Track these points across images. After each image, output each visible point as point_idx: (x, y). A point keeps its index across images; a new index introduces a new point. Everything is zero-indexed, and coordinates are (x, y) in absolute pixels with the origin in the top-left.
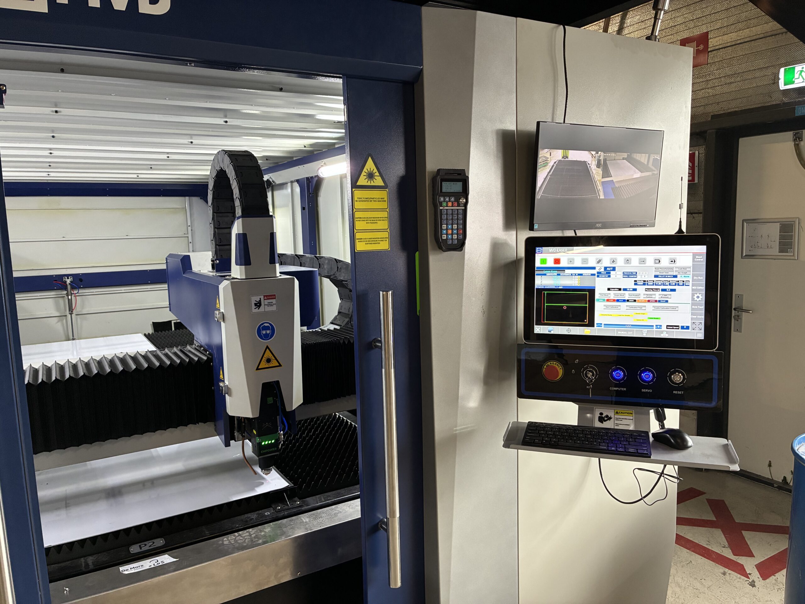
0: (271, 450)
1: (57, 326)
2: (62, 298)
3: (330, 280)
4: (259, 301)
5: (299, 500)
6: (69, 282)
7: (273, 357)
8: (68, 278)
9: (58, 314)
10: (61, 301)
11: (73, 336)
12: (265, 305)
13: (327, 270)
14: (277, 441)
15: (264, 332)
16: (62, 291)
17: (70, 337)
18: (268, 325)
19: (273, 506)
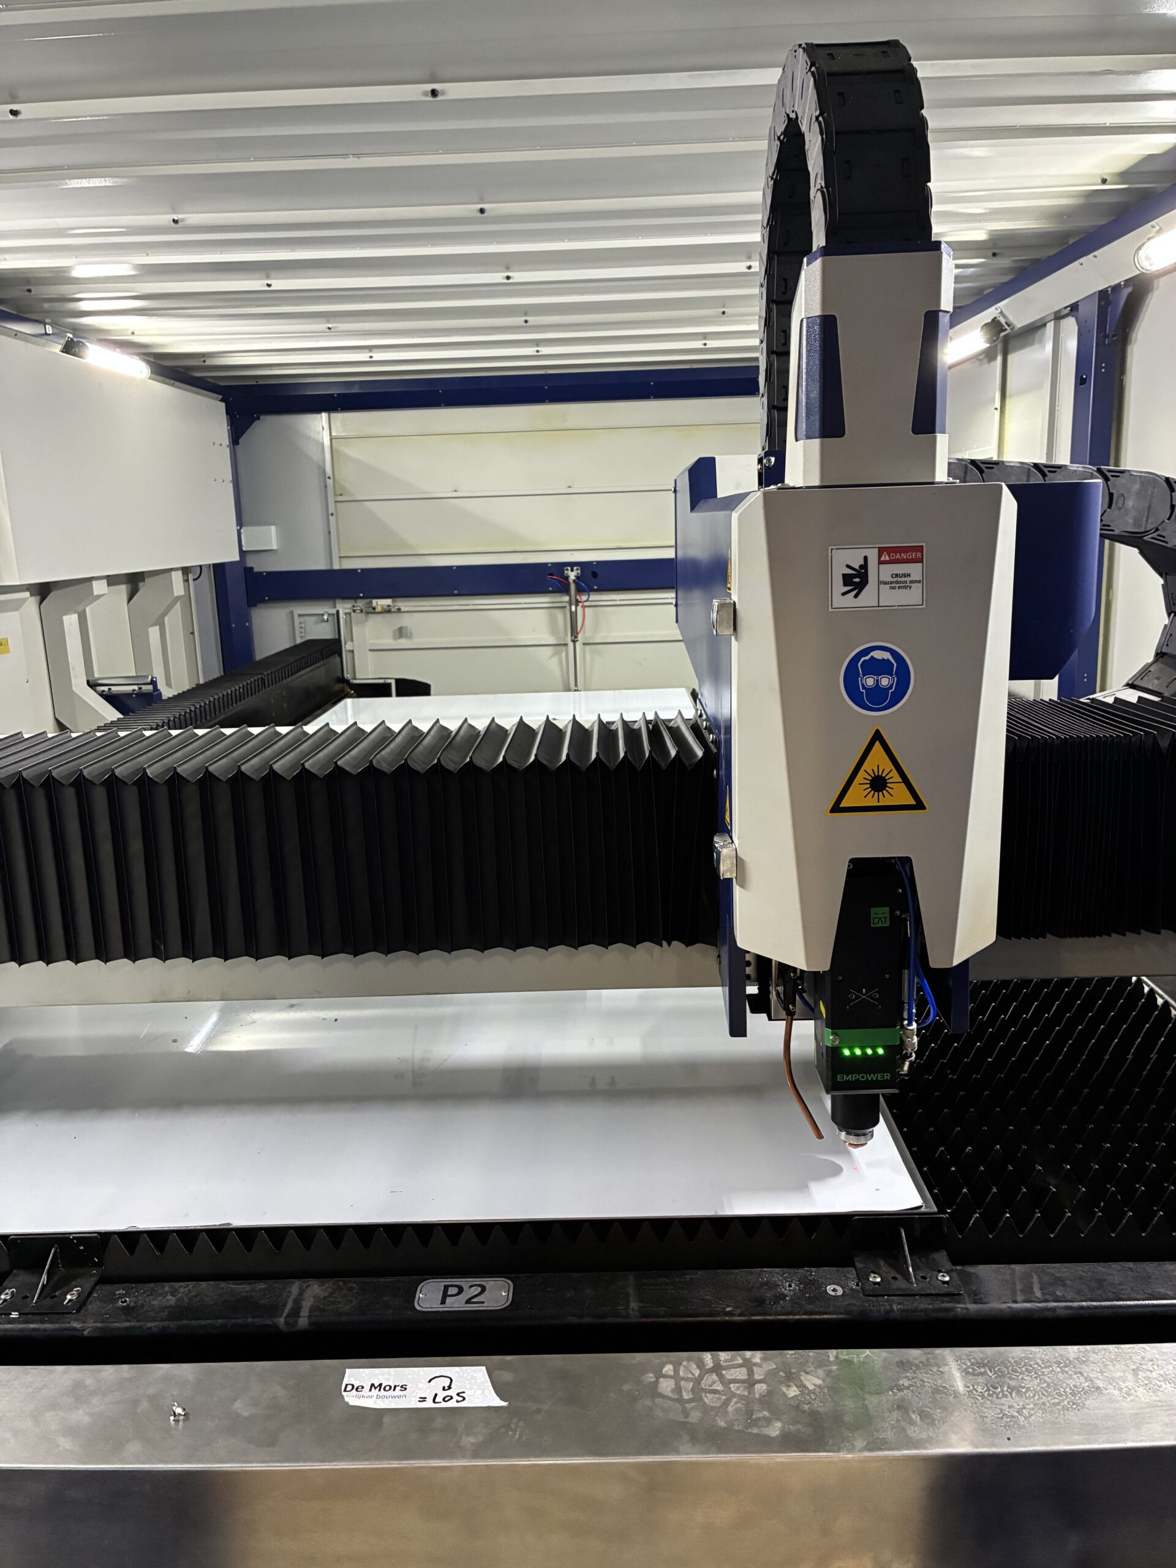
0: (872, 1077)
1: (551, 663)
2: (561, 610)
3: (1142, 553)
4: (861, 567)
5: (948, 1265)
6: (574, 578)
7: (895, 773)
8: (572, 570)
9: (553, 641)
10: (559, 615)
11: (576, 685)
12: (880, 583)
13: (1133, 513)
14: (897, 1051)
15: (870, 682)
16: (561, 596)
17: (571, 684)
18: (887, 656)
19: (859, 1265)
